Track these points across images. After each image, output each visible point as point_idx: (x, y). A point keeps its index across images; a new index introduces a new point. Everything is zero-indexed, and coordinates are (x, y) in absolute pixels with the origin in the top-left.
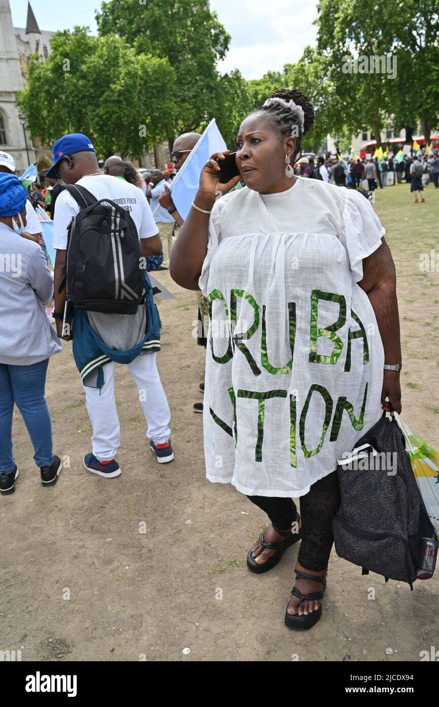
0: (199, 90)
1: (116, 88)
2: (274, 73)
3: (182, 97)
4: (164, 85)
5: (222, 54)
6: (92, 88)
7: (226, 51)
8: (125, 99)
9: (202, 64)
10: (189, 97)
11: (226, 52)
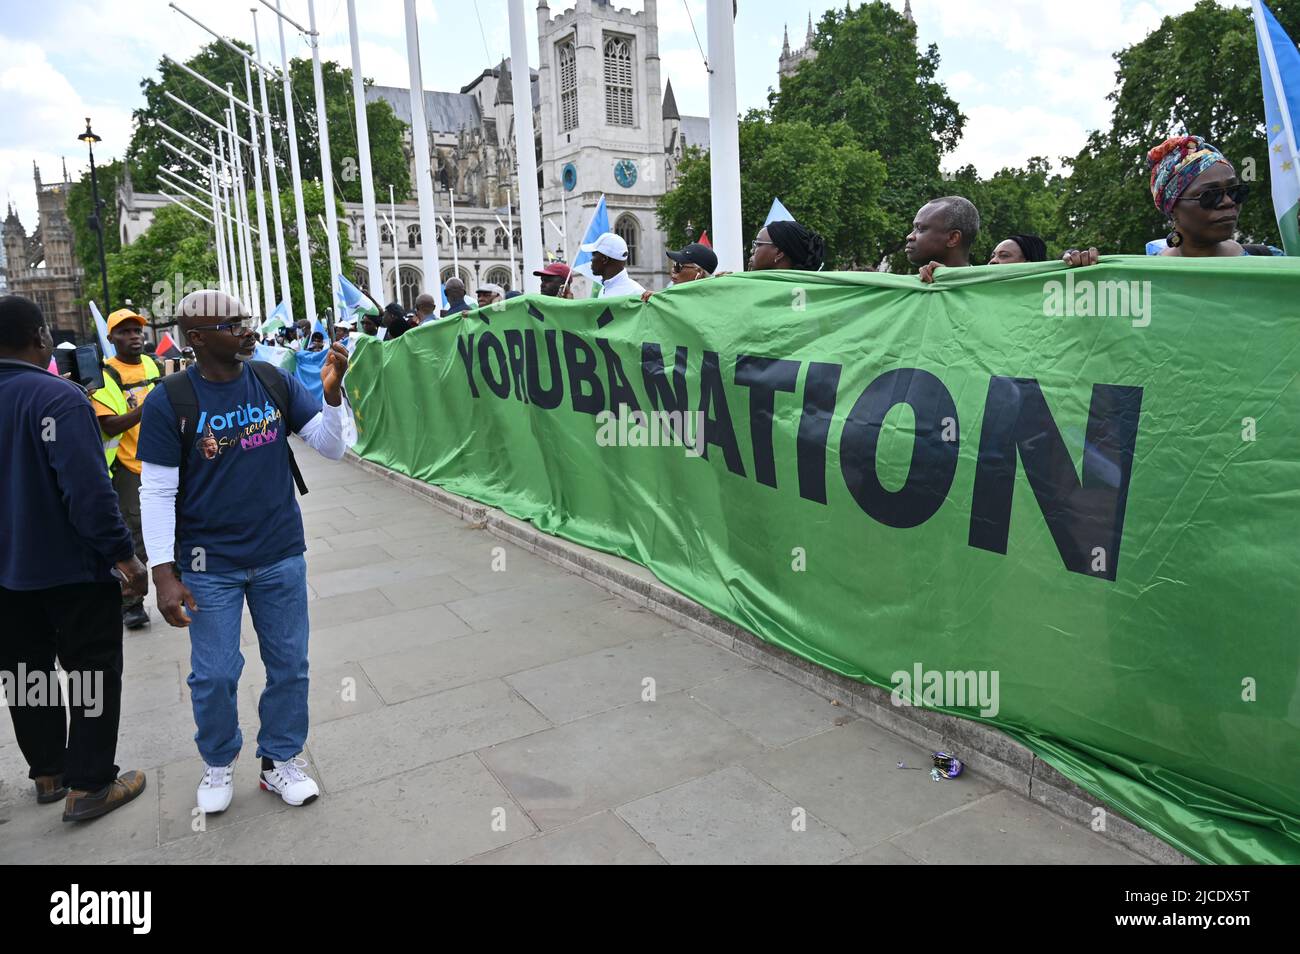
0: (915, 195)
1: (807, 191)
2: (1013, 170)
3: (890, 205)
4: (869, 186)
5: (952, 144)
6: (768, 191)
7: (958, 137)
8: (819, 206)
9: (923, 158)
10: (900, 204)
11: (958, 140)
